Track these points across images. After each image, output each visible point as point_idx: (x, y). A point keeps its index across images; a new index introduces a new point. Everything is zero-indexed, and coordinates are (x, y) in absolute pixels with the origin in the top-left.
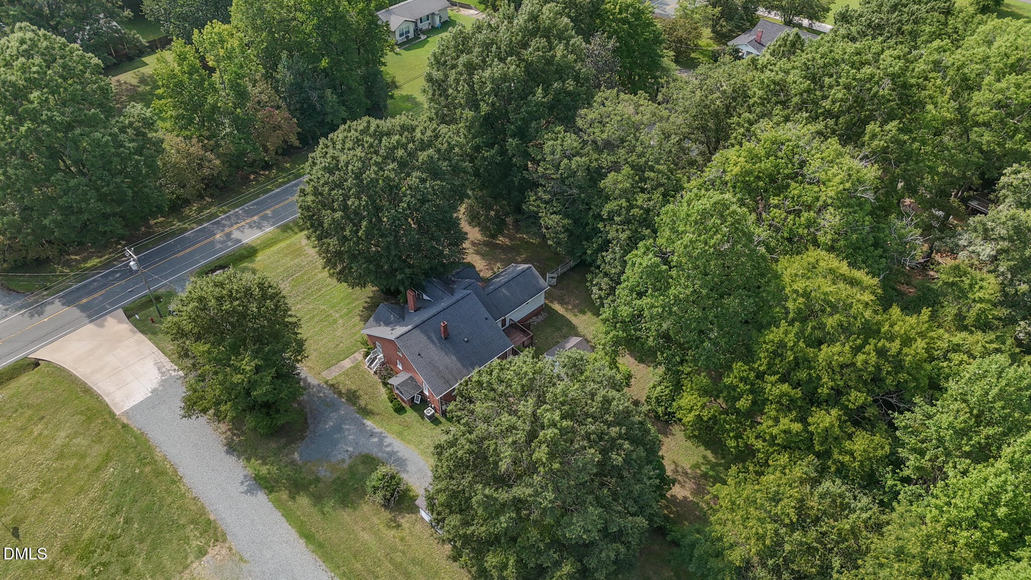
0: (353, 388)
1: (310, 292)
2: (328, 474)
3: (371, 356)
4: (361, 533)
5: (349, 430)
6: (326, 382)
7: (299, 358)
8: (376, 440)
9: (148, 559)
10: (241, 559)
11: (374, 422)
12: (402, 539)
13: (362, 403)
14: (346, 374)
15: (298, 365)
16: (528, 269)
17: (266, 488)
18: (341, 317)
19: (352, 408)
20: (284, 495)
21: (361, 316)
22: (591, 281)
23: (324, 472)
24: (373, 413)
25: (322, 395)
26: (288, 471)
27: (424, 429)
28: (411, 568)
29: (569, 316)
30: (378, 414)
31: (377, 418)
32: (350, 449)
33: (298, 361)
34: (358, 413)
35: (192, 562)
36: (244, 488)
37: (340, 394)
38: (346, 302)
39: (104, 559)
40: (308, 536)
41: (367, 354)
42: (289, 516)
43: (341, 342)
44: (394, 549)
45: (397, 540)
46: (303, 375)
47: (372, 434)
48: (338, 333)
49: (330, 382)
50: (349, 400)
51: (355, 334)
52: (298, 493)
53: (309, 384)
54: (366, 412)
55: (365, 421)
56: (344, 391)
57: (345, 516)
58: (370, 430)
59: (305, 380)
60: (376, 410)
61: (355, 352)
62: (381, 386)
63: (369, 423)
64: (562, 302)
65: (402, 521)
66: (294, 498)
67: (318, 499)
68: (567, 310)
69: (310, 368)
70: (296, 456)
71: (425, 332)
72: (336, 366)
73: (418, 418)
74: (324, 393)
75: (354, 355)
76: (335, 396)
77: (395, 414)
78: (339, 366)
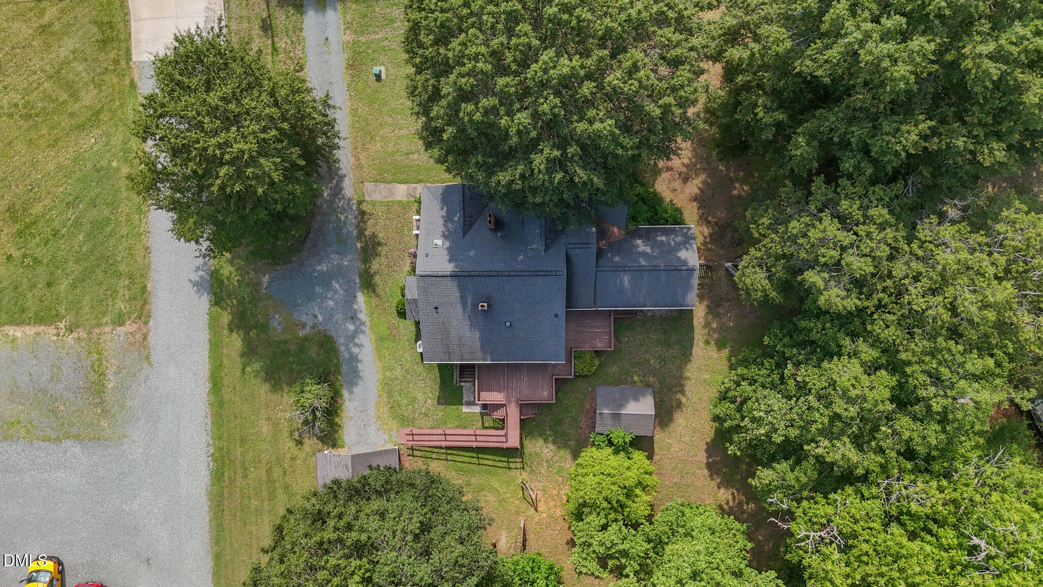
0: (381, 235)
2: (279, 330)
4: (263, 421)
5: (336, 292)
6: (360, 202)
8: (352, 327)
9: (73, 286)
10: (148, 357)
11: (367, 303)
12: (293, 459)
13: (374, 266)
14: (389, 206)
17: (215, 294)
19: (359, 264)
20: (226, 318)
23: (277, 323)
24: (374, 292)
25: (343, 217)
26: (246, 292)
27: (407, 355)
28: (280, 492)
30: (378, 296)
31: (375, 301)
32: (320, 318)
34: (360, 276)
35: (106, 323)
36: (195, 277)
37: (361, 233)
39: (38, 252)
40: (216, 384)
42: (215, 346)
44: (279, 462)
45: (288, 456)
47: (353, 318)
49: (364, 206)
50: (364, 249)
52: (239, 327)
53: (342, 189)
54: (368, 283)
55: (359, 294)
56: (368, 232)
57: (263, 390)
58: (355, 311)
60: (379, 290)
61: (420, 181)
63: (361, 298)
65: (306, 440)
66: (231, 331)
67: (250, 352)
70: (266, 280)
71: (462, 290)
72: (387, 185)
73: (413, 341)
74: (347, 217)
75: (418, 186)
76: (355, 232)
77: (394, 310)
78: (390, 189)
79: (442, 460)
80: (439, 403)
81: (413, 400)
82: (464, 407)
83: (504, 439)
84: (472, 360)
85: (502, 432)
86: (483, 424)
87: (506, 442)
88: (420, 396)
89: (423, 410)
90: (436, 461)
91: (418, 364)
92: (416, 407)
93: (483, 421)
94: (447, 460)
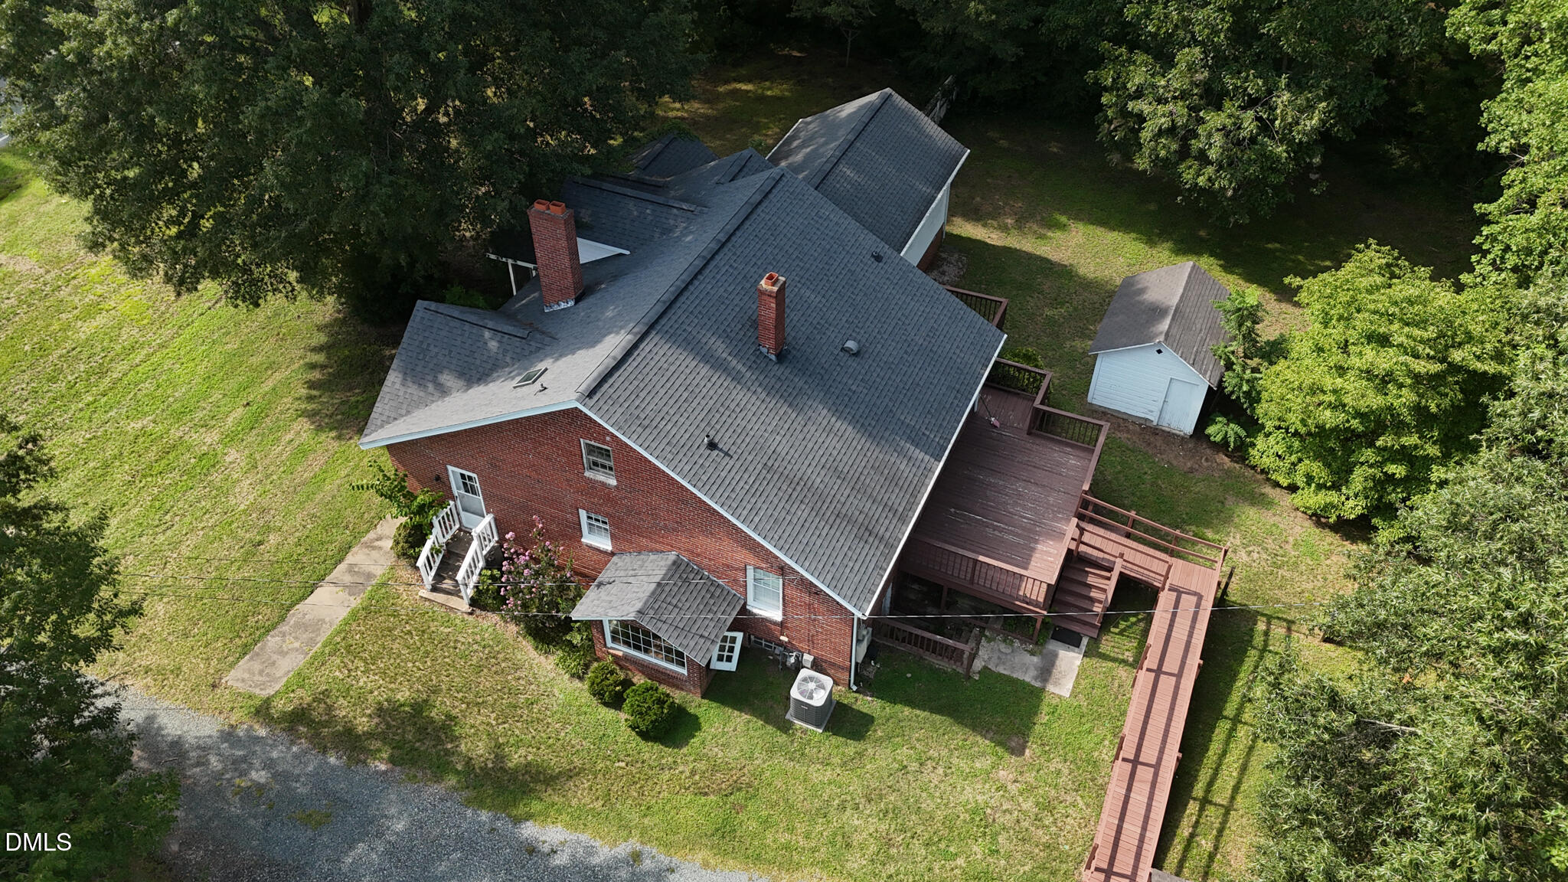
0: (403, 695)
1: (61, 386)
3: (436, 538)
6: (262, 711)
7: (86, 629)
11: (578, 819)
13: (476, 748)
15: (90, 673)
16: (876, 111)
18: (231, 438)
19: (437, 789)
21: (311, 415)
22: (1118, 86)
24: (549, 782)
25: (260, 776)
27: (818, 775)
29: (1025, 243)
30: (571, 774)
31: (581, 794)
33: (86, 651)
34: (479, 803)
37: (351, 742)
38: (233, 384)
41: (416, 536)
43: (268, 529)
46: (131, 714)
48: (244, 496)
49: (280, 706)
50: (406, 757)
51: (318, 481)
53: (177, 744)
54: (514, 787)
55: (529, 830)
56: (363, 724)
59: (147, 733)
60: (556, 762)
61: (346, 549)
62: (528, 651)
64: (975, 215)
68: (1004, 229)
69: (159, 673)
71: (696, 344)
72: (284, 628)
73: (782, 738)
74: (269, 765)
75: (350, 559)
76: (332, 760)
77: (651, 751)
78: (303, 626)
79: (1224, 823)
80: (1019, 751)
81: (983, 822)
82: (1051, 688)
83: (1189, 602)
84: (915, 496)
85: (1165, 599)
86: (1124, 662)
87: (1200, 597)
88: (973, 794)
89: (1028, 805)
90: (1227, 847)
91: (860, 755)
92: (1007, 820)
93: (1114, 660)
94: (1227, 810)
